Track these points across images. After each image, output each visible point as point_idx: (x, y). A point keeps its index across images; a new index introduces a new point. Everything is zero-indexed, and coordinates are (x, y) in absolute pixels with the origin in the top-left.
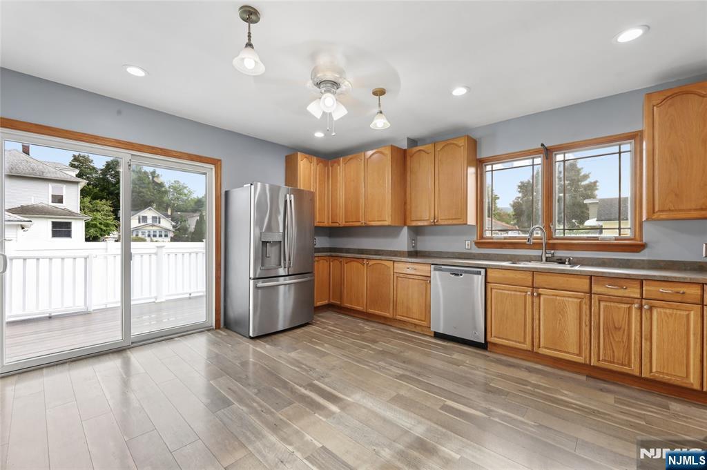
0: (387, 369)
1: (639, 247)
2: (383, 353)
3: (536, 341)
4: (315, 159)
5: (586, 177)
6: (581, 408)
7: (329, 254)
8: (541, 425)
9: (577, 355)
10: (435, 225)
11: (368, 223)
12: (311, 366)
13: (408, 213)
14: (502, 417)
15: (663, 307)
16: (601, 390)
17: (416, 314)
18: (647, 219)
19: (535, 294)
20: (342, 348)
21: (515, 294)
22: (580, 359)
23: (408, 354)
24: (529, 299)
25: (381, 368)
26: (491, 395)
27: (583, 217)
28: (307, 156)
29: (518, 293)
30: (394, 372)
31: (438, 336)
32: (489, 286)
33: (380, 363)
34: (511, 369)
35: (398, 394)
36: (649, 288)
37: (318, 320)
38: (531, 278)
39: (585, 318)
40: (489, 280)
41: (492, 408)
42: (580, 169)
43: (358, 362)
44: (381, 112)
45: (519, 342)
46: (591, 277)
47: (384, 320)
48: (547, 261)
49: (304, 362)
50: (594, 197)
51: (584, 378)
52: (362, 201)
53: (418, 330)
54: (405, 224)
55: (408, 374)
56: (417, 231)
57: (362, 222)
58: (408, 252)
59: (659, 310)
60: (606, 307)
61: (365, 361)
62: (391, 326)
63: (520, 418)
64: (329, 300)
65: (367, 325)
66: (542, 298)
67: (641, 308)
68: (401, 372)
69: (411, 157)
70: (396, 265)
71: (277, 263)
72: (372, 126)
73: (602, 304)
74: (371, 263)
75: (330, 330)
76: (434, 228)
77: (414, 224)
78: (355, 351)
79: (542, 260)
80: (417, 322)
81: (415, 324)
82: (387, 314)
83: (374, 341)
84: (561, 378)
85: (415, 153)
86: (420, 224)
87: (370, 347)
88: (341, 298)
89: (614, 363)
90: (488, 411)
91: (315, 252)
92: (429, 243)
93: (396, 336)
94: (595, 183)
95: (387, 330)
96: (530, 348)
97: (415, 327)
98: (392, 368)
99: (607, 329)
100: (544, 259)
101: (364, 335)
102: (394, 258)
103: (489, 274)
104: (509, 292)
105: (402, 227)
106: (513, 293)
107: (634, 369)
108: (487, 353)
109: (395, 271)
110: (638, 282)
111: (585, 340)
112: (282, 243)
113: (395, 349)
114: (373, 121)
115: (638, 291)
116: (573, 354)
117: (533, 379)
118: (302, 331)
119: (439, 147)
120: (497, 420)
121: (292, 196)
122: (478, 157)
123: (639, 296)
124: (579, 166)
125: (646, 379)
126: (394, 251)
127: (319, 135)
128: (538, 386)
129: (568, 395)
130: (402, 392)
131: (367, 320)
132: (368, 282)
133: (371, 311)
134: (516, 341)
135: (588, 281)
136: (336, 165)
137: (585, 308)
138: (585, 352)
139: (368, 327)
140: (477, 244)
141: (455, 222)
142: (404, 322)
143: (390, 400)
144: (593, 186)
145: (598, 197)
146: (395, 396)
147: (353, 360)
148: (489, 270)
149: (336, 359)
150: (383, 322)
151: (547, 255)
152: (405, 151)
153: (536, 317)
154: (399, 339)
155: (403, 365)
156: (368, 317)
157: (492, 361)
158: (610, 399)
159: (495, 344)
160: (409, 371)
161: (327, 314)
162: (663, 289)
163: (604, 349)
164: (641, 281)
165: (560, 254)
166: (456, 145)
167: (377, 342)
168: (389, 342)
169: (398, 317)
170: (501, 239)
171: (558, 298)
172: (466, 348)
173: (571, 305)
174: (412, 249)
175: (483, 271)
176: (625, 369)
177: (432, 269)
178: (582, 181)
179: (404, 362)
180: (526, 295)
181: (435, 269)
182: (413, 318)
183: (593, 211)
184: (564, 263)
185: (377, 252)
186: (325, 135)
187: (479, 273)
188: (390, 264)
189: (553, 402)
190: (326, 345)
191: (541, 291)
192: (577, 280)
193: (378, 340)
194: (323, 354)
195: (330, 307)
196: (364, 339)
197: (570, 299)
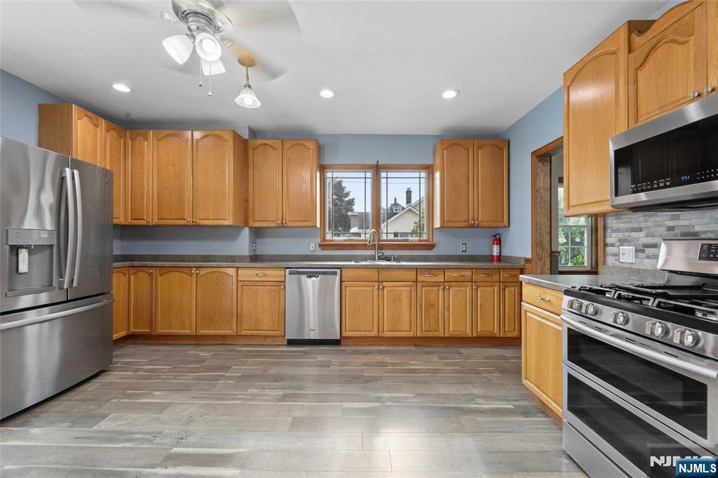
0: (263, 395)
1: (431, 247)
2: (244, 378)
3: (381, 326)
4: (103, 122)
5: (347, 194)
6: (427, 371)
7: (128, 264)
8: (418, 394)
9: (409, 331)
10: (283, 226)
11: (198, 221)
12: (150, 430)
13: (250, 212)
14: (391, 399)
15: (455, 287)
16: (427, 353)
17: (267, 324)
18: (442, 227)
19: (381, 287)
20: (184, 389)
21: (365, 290)
22: (410, 334)
23: (274, 370)
24: (375, 291)
25: (254, 397)
26: (370, 384)
27: (347, 227)
28: (89, 114)
29: (368, 288)
30: (272, 396)
31: (291, 343)
32: (344, 284)
33: (249, 390)
34: (369, 356)
35: (294, 418)
36: (449, 274)
37: (116, 363)
38: (377, 274)
39: (413, 301)
40: (343, 279)
41: (380, 395)
42: (344, 188)
43: (221, 399)
44: (250, 87)
45: (369, 331)
46: (417, 269)
47: (222, 340)
48: (379, 259)
49: (135, 429)
50: (352, 210)
51: (413, 348)
52: (188, 194)
53: (269, 341)
54: (246, 224)
55: (287, 391)
56: (257, 233)
57: (189, 220)
58: (250, 256)
59: (454, 288)
60: (426, 291)
61: (228, 395)
62: (233, 345)
63: (402, 395)
64: (129, 329)
65: (201, 350)
66: (385, 290)
67: (444, 289)
68: (280, 393)
69: (254, 149)
70: (240, 272)
71: (46, 283)
72: (237, 100)
73: (424, 289)
74: (203, 272)
75: (148, 371)
76: (282, 229)
77: (257, 225)
78: (208, 387)
79: (375, 259)
80: (269, 333)
81: (265, 336)
82: (228, 332)
83: (226, 368)
84: (402, 352)
85: (259, 146)
86: (264, 224)
87: (224, 376)
88: (152, 323)
89: (430, 331)
90: (379, 399)
91: (114, 261)
92: (271, 247)
93: (248, 355)
94: (353, 199)
95: (232, 351)
96: (376, 335)
97: (265, 339)
98: (267, 392)
99: (427, 308)
100: (377, 257)
101: (206, 364)
102: (237, 264)
103: (343, 273)
104: (360, 288)
105: (244, 227)
106: (364, 288)
107: (441, 333)
108: (342, 348)
109: (240, 279)
110: (443, 271)
111: (413, 319)
112: (55, 248)
113: (256, 369)
114: (239, 94)
115: (443, 276)
116: (406, 331)
117: (387, 359)
118: (97, 385)
119: (287, 145)
120: (389, 404)
121: (76, 172)
122: (322, 163)
123: (443, 280)
124: (343, 185)
125: (447, 338)
126: (231, 256)
127: (121, 88)
128: (393, 364)
129: (415, 364)
130: (297, 414)
131: (197, 345)
132: (199, 298)
133: (206, 332)
134: (366, 331)
135: (415, 272)
136: (140, 138)
137: (414, 293)
138: (414, 329)
139: (204, 353)
140: (320, 245)
141: (304, 224)
142: (252, 336)
143: (290, 428)
144: (351, 202)
145: (355, 211)
146: (292, 422)
147: (212, 399)
148: (343, 270)
149: (187, 406)
150: (220, 342)
151: (379, 254)
152: (246, 141)
153: (381, 307)
154: (252, 357)
155: (276, 384)
156: (197, 340)
157: (351, 354)
158: (435, 358)
159: (348, 338)
160: (287, 389)
161: (129, 349)
162: (455, 274)
163: (425, 323)
164: (444, 269)
165: (387, 253)
166: (305, 146)
167: (231, 367)
168: (244, 364)
169: (244, 332)
170: (341, 241)
171: (397, 288)
172: (322, 348)
173: (404, 291)
174: (252, 254)
175: (338, 271)
176: (436, 334)
177: (287, 273)
178: (345, 197)
179: (276, 381)
180: (373, 290)
181: (290, 273)
182: (263, 330)
183: (352, 221)
184: (390, 260)
185: (207, 258)
186: (133, 91)
187: (335, 273)
188: (231, 271)
189: (411, 373)
190: (156, 393)
191: (385, 284)
192: (409, 272)
193: (228, 365)
194: (161, 408)
195: (131, 338)
196: (209, 369)
197: (404, 288)
